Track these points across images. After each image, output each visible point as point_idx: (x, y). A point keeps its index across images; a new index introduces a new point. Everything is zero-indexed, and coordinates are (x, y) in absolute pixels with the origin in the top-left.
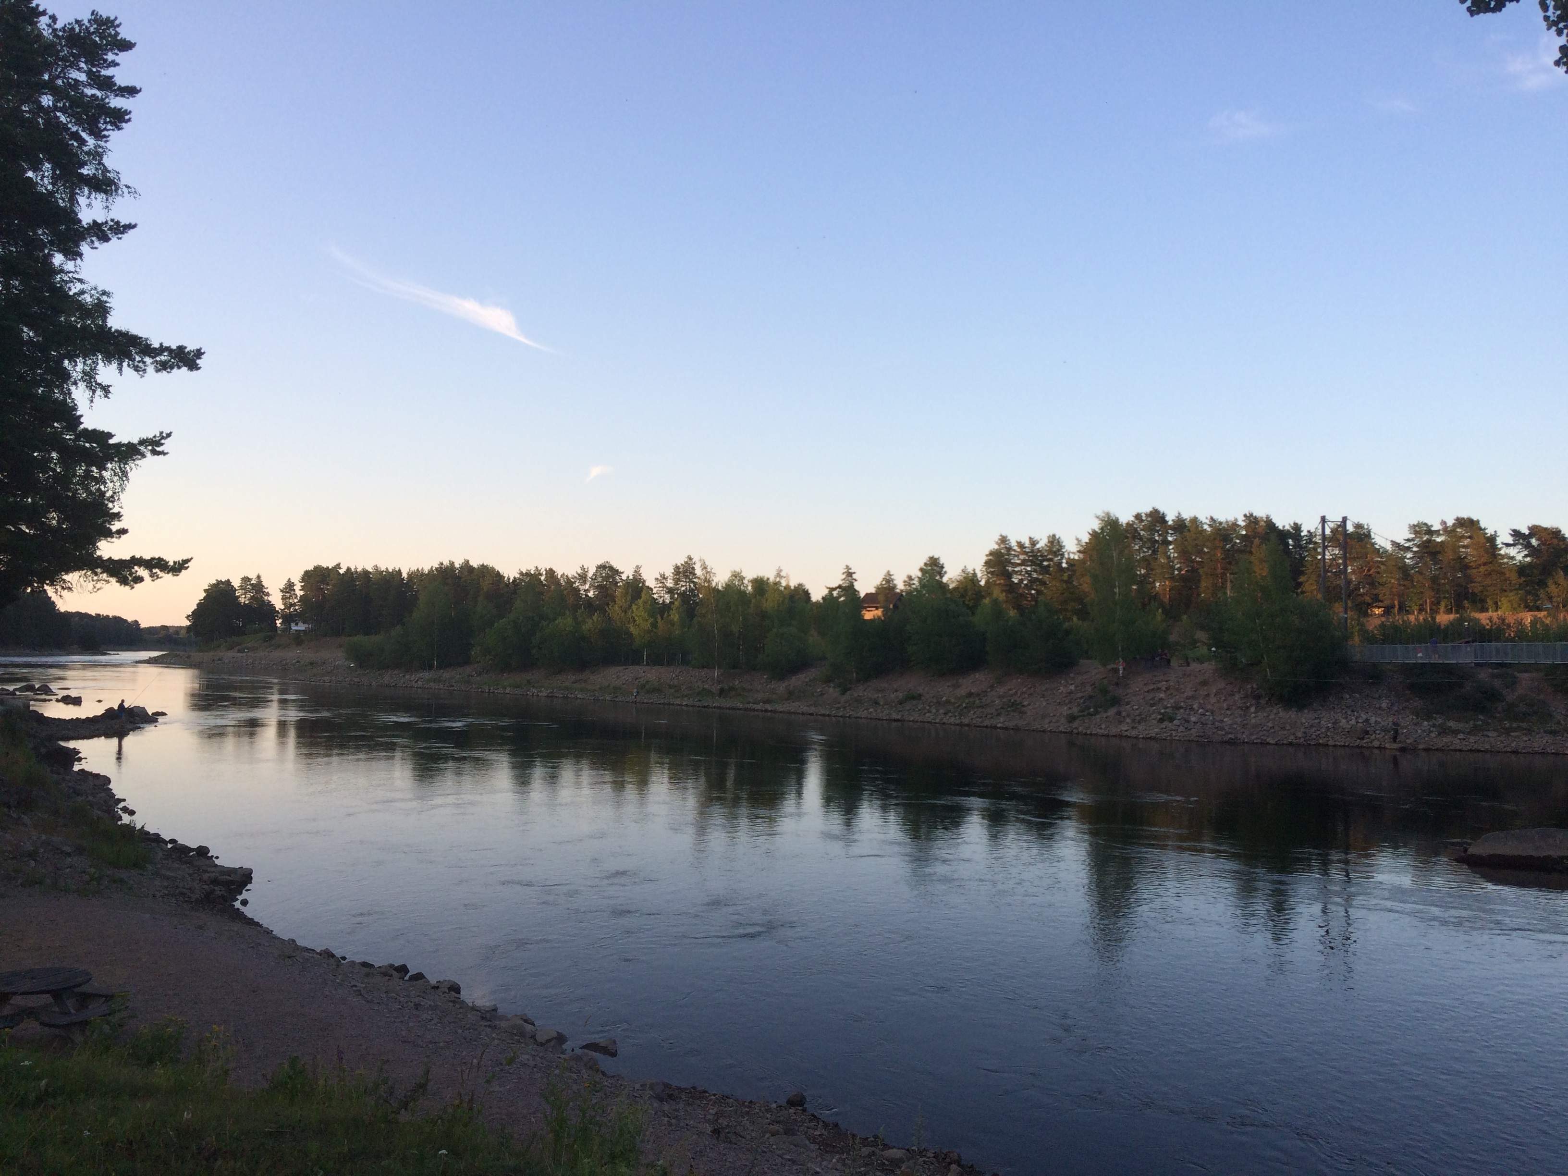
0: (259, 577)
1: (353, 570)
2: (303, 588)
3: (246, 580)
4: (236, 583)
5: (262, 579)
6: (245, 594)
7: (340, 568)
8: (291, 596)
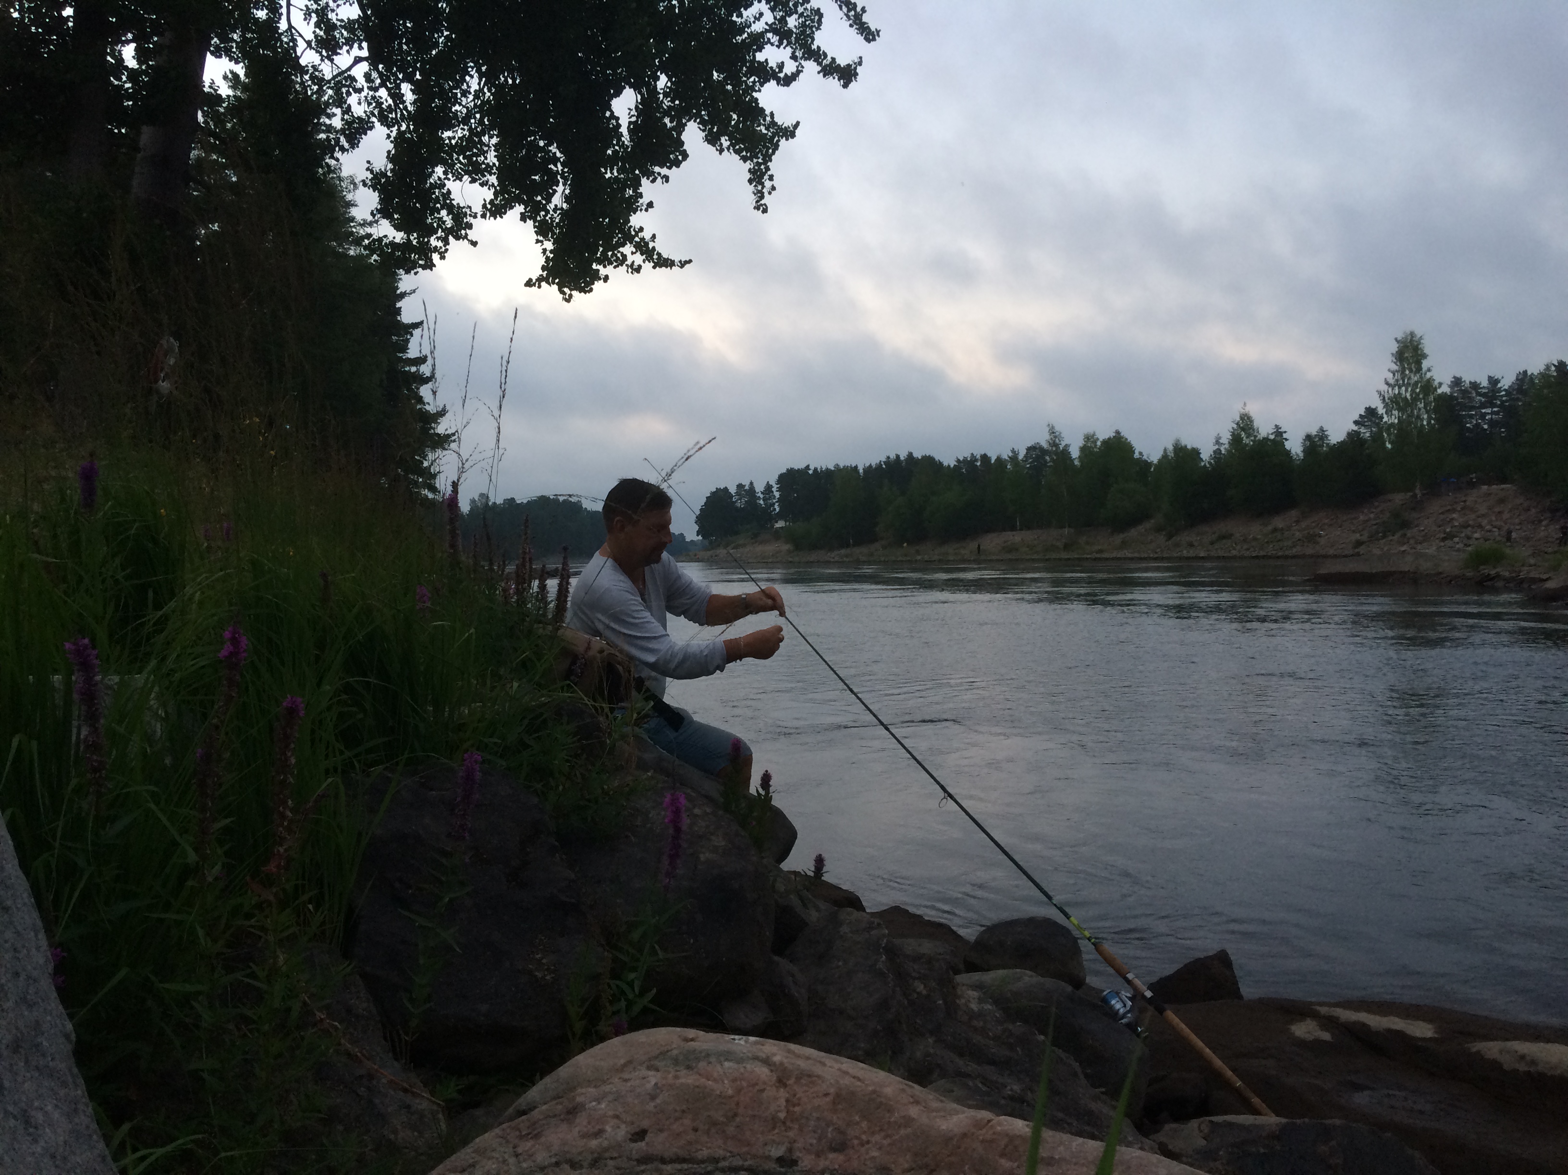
0: (751, 483)
1: (819, 470)
2: (779, 490)
3: (740, 486)
4: (733, 490)
5: (755, 485)
6: (740, 499)
7: (810, 469)
8: (770, 497)
